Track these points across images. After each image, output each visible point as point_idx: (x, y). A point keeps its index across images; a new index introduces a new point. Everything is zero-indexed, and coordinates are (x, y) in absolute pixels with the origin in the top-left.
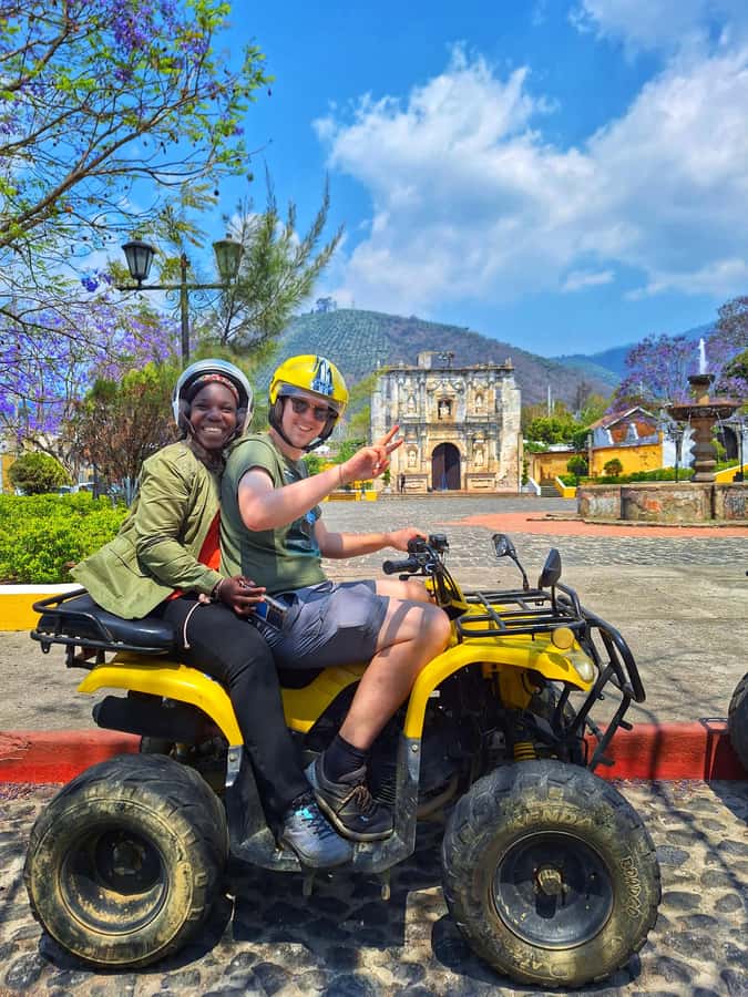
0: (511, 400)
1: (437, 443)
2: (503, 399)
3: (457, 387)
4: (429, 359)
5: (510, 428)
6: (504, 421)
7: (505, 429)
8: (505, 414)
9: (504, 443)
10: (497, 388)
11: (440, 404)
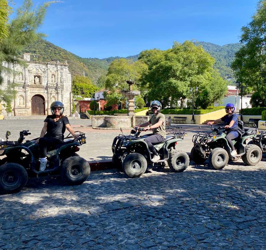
0: (67, 78)
1: (34, 94)
2: (64, 77)
3: (43, 70)
4: (29, 56)
5: (67, 90)
6: (64, 87)
7: (65, 90)
8: (64, 84)
9: (65, 96)
10: (61, 72)
11: (35, 77)
